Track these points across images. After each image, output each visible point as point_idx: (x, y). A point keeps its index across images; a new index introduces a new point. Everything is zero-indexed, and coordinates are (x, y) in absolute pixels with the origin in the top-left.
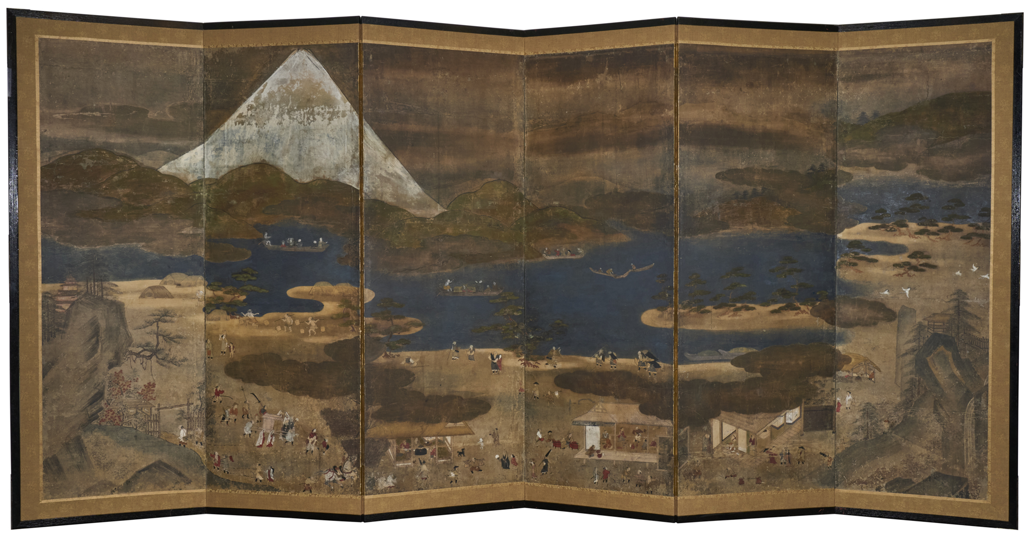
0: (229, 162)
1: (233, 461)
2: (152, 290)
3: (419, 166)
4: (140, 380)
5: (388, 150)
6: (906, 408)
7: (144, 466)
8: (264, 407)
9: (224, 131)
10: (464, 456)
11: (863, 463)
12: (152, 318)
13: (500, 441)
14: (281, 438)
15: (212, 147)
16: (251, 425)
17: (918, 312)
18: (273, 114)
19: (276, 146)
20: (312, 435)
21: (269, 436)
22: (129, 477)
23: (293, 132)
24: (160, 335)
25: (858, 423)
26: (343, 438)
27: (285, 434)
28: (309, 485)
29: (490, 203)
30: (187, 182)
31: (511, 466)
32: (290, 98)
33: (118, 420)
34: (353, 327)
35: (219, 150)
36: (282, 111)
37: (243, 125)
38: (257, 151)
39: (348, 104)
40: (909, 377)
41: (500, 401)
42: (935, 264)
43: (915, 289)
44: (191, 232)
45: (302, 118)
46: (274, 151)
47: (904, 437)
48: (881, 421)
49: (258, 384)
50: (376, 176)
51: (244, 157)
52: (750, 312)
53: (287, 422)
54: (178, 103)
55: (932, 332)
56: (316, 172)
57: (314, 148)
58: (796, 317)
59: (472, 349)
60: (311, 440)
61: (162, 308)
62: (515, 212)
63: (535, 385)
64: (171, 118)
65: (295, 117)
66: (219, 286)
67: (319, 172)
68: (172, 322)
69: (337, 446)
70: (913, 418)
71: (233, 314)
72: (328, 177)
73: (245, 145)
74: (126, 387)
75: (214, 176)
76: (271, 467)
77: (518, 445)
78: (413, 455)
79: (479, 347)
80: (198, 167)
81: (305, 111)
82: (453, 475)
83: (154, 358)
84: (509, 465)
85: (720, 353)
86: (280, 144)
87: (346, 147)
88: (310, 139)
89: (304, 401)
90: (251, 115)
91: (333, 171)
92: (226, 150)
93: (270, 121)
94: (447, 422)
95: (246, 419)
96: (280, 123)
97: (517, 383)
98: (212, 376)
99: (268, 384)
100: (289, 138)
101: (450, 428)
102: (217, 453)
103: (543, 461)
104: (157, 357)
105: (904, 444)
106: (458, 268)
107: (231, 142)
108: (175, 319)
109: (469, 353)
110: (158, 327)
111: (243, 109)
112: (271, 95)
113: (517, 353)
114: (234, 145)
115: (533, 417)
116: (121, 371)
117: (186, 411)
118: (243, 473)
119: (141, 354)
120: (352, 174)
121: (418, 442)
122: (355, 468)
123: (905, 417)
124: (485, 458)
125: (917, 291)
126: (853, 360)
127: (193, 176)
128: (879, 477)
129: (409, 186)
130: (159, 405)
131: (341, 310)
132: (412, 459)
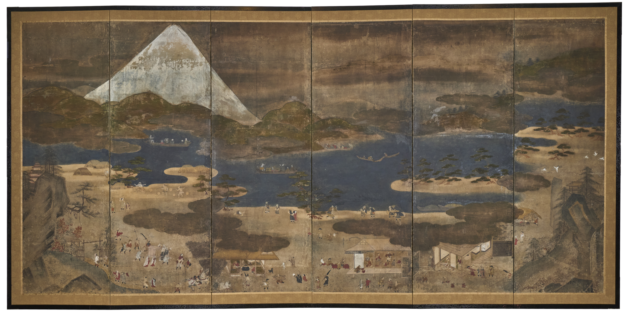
0: (126, 91)
1: (128, 276)
2: (80, 170)
3: (245, 94)
4: (73, 225)
5: (226, 85)
6: (557, 240)
7: (75, 277)
8: (149, 242)
9: (123, 72)
10: (273, 273)
11: (531, 276)
12: (80, 188)
13: (296, 265)
14: (160, 260)
15: (116, 82)
16: (140, 253)
17: (563, 181)
18: (155, 63)
19: (157, 82)
20: (180, 258)
21: (153, 260)
22: (67, 283)
23: (168, 74)
24: (85, 198)
25: (528, 251)
26: (200, 259)
27: (163, 258)
28: (178, 288)
29: (289, 116)
30: (100, 104)
31: (303, 281)
32: (167, 54)
33: (61, 249)
34: (206, 192)
35: (120, 84)
36: (162, 61)
37: (136, 69)
38: (145, 85)
39: (204, 58)
40: (558, 221)
41: (296, 240)
42: (573, 152)
43: (561, 167)
44: (102, 135)
45: (175, 66)
46: (156, 86)
47: (555, 258)
48: (541, 249)
49: (145, 228)
50: (219, 101)
51: (136, 88)
52: (458, 182)
53: (164, 250)
54: (95, 56)
55: (572, 193)
56: (183, 99)
57: (182, 84)
58: (488, 185)
59: (277, 207)
60: (179, 261)
61: (85, 181)
62: (305, 121)
63: (320, 230)
64: (91, 65)
65: (170, 65)
66: (119, 168)
67: (185, 99)
68: (91, 190)
69: (196, 264)
70: (560, 246)
71: (129, 185)
72: (191, 102)
73: (137, 81)
74: (66, 229)
75: (116, 100)
76: (154, 279)
77: (307, 268)
78: (241, 270)
79: (282, 206)
80: (106, 94)
81: (176, 61)
82: (265, 284)
83: (81, 212)
84: (301, 280)
85: (439, 207)
86: (160, 81)
87: (202, 84)
88: (180, 79)
89: (175, 237)
90: (141, 63)
91: (194, 98)
92: (125, 84)
93: (154, 67)
94: (262, 251)
95: (137, 249)
96: (160, 69)
97: (306, 229)
98: (115, 224)
99: (152, 228)
100: (166, 78)
101: (264, 255)
102: (117, 272)
103: (325, 278)
104: (83, 211)
105: (556, 262)
106: (268, 156)
107: (128, 80)
108: (93, 188)
109: (276, 209)
110: (83, 193)
111: (136, 59)
112: (155, 51)
113: (307, 210)
114: (130, 81)
115: (318, 250)
116: (63, 219)
117: (99, 245)
118: (135, 283)
119: (74, 209)
120: (206, 100)
121: (244, 263)
122: (208, 277)
123: (556, 246)
124: (286, 275)
125: (562, 168)
126: (525, 212)
127: (103, 100)
128: (541, 284)
129: (239, 106)
130: (84, 240)
131: (198, 182)
132: (241, 273)
